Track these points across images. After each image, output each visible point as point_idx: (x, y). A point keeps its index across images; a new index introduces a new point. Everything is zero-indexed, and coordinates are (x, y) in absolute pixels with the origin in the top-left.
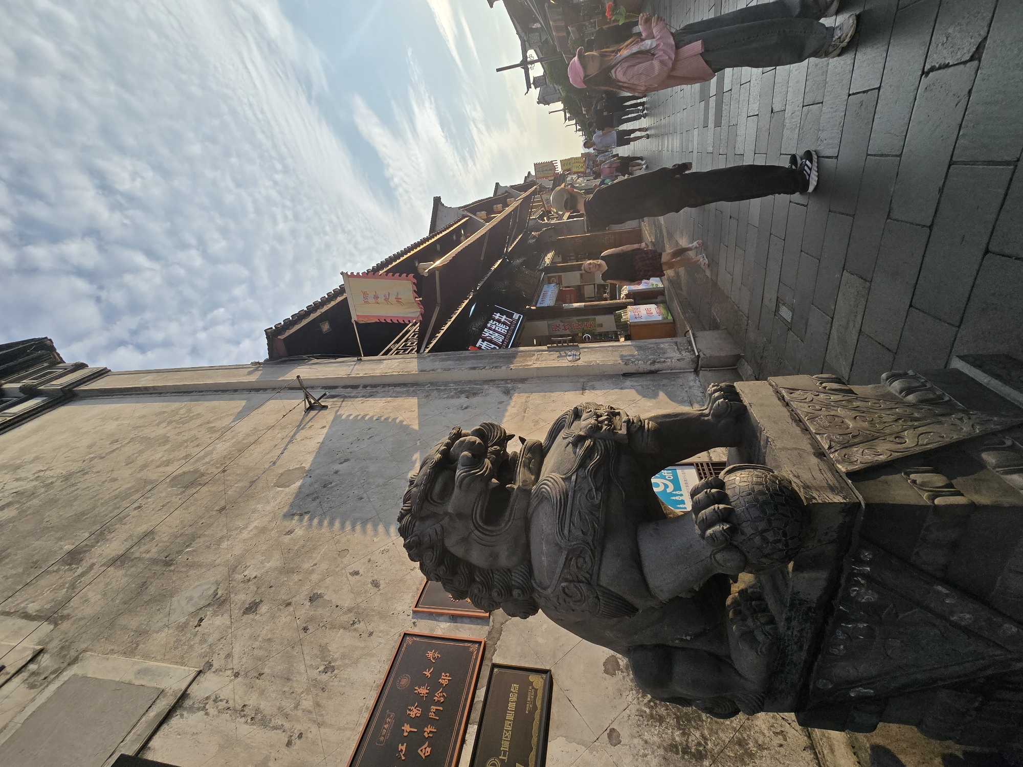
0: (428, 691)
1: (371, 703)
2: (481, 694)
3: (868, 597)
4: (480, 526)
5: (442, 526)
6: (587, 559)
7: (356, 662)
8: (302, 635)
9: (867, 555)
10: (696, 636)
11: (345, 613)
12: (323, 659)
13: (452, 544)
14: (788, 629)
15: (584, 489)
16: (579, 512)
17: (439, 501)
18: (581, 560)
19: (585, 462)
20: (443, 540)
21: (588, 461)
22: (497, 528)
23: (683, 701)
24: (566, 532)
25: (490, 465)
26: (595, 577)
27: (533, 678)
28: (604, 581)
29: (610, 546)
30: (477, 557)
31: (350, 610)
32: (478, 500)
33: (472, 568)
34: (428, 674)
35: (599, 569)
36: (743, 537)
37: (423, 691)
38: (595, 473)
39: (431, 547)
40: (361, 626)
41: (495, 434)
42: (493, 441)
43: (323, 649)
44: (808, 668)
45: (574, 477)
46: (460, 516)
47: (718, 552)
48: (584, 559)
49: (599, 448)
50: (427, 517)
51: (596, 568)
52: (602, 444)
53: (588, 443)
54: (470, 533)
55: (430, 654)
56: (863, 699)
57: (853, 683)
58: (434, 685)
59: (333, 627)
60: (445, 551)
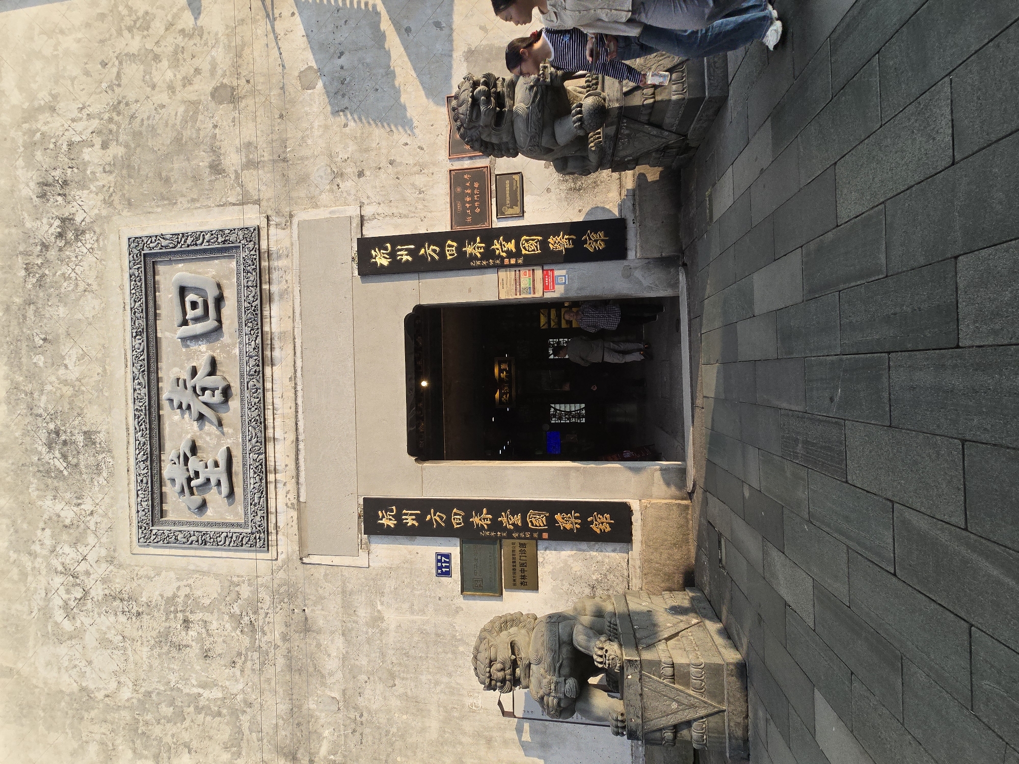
0: (471, 191)
1: (449, 200)
2: (494, 187)
3: (627, 132)
4: (494, 128)
5: (479, 131)
7: (432, 187)
8: (398, 181)
9: (625, 121)
10: (576, 152)
11: (413, 167)
12: (416, 189)
14: (606, 145)
15: (535, 112)
16: (533, 121)
17: (476, 121)
19: (534, 99)
20: (480, 137)
21: (536, 98)
22: (501, 128)
23: (573, 173)
25: (494, 101)
27: (514, 176)
28: (543, 144)
30: (494, 140)
31: (415, 165)
32: (492, 118)
34: (468, 184)
35: (541, 141)
37: (469, 191)
38: (539, 103)
40: (425, 171)
41: (492, 80)
42: (491, 85)
43: (413, 185)
44: (613, 155)
45: (531, 107)
46: (486, 126)
49: (540, 90)
50: (472, 128)
54: (491, 132)
55: (466, 177)
56: (629, 161)
57: (626, 156)
58: (473, 188)
59: (411, 174)
60: (482, 140)
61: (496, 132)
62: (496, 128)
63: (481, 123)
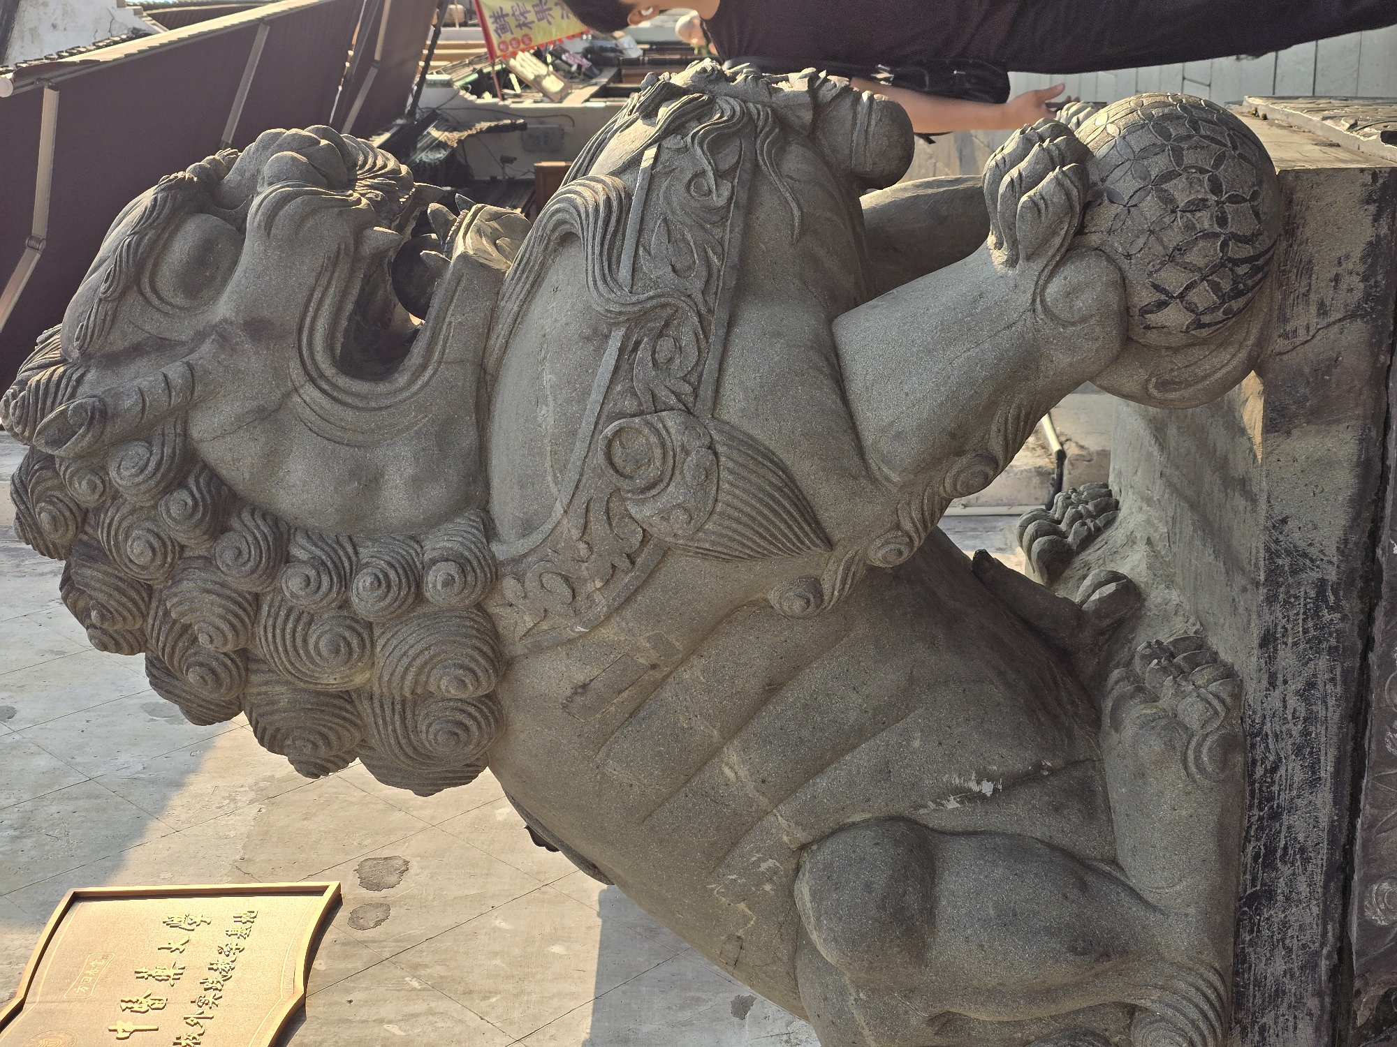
4: (322, 375)
5: (191, 367)
6: (687, 339)
10: (1013, 784)
13: (216, 433)
14: (1272, 684)
15: (682, 171)
16: (665, 220)
17: (180, 300)
18: (666, 345)
19: (683, 125)
20: (183, 414)
21: (692, 123)
22: (382, 388)
24: (624, 273)
26: (706, 392)
28: (734, 404)
32: (324, 281)
33: (280, 527)
35: (721, 369)
38: (714, 144)
39: (143, 435)
42: (371, 171)
45: (650, 153)
46: (258, 329)
47: (1048, 281)
48: (676, 340)
49: (727, 107)
51: (711, 364)
52: (734, 103)
53: (690, 96)
54: (287, 395)
60: (190, 457)
61: (338, 409)
62: (343, 381)
63: (224, 308)
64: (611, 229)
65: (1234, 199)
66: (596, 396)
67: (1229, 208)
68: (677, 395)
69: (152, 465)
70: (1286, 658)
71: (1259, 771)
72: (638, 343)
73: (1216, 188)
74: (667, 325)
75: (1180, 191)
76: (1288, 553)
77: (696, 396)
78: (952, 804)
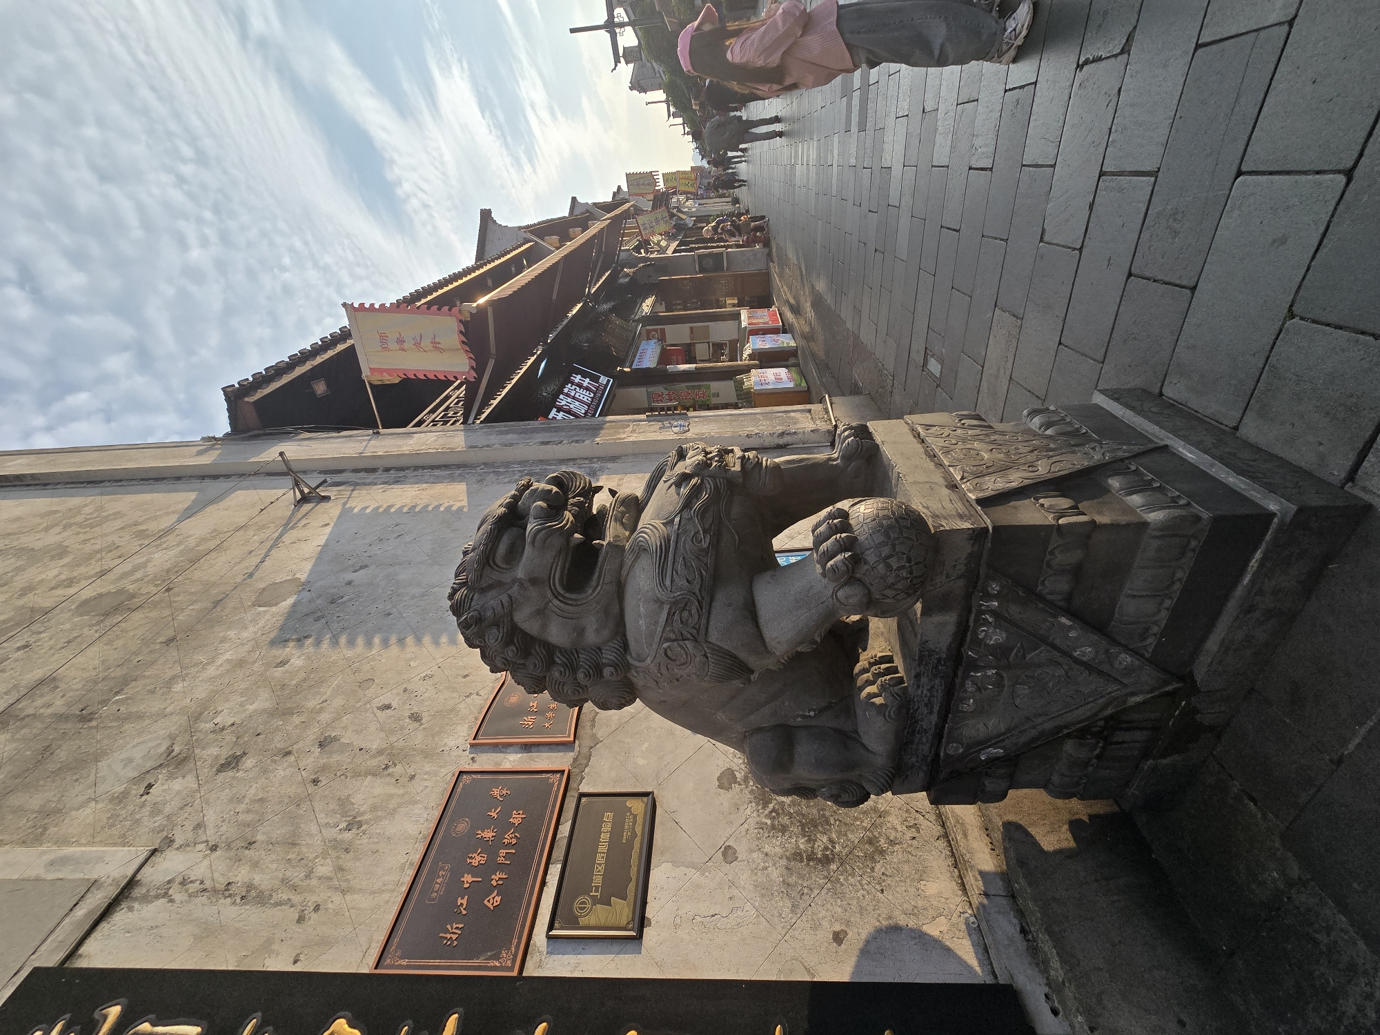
0: (494, 834)
1: (417, 858)
2: (565, 829)
3: (996, 637)
4: (559, 594)
5: (510, 597)
6: (694, 611)
7: (393, 812)
8: (311, 788)
9: (995, 587)
11: (374, 757)
12: (344, 814)
13: (524, 619)
14: (918, 687)
15: (690, 532)
16: (684, 558)
17: (505, 566)
18: (685, 614)
19: (690, 502)
20: (511, 614)
21: (694, 501)
22: (582, 596)
24: (668, 582)
25: (571, 518)
26: (702, 632)
27: (631, 803)
28: (714, 637)
29: (720, 598)
30: (557, 634)
31: (380, 752)
32: (556, 560)
33: (550, 649)
34: (494, 815)
35: (708, 623)
36: (866, 567)
37: (488, 834)
38: (703, 513)
39: (496, 624)
40: (398, 770)
41: (578, 484)
42: (574, 491)
43: (344, 803)
44: (939, 735)
45: (677, 519)
46: (534, 581)
47: (839, 589)
48: (690, 611)
49: (708, 486)
50: (490, 587)
51: (704, 621)
52: (711, 482)
53: (694, 481)
54: (547, 603)
55: (496, 792)
56: (993, 761)
57: (983, 743)
58: (503, 825)
59: (357, 775)
60: (514, 629)
61: (567, 607)
62: (567, 595)
63: (520, 573)
64: (662, 561)
65: (917, 563)
66: (659, 629)
67: (914, 567)
68: (691, 634)
69: (500, 638)
70: (924, 680)
71: (911, 711)
72: (674, 613)
73: (909, 560)
74: (686, 605)
75: (894, 563)
76: (928, 651)
77: (698, 632)
78: (799, 719)
